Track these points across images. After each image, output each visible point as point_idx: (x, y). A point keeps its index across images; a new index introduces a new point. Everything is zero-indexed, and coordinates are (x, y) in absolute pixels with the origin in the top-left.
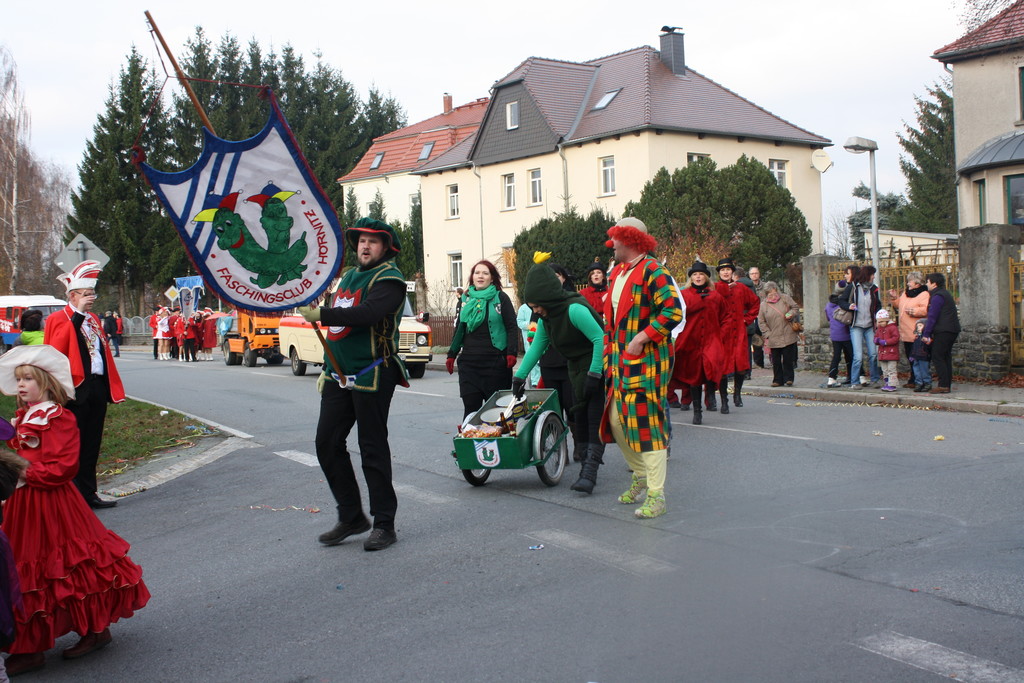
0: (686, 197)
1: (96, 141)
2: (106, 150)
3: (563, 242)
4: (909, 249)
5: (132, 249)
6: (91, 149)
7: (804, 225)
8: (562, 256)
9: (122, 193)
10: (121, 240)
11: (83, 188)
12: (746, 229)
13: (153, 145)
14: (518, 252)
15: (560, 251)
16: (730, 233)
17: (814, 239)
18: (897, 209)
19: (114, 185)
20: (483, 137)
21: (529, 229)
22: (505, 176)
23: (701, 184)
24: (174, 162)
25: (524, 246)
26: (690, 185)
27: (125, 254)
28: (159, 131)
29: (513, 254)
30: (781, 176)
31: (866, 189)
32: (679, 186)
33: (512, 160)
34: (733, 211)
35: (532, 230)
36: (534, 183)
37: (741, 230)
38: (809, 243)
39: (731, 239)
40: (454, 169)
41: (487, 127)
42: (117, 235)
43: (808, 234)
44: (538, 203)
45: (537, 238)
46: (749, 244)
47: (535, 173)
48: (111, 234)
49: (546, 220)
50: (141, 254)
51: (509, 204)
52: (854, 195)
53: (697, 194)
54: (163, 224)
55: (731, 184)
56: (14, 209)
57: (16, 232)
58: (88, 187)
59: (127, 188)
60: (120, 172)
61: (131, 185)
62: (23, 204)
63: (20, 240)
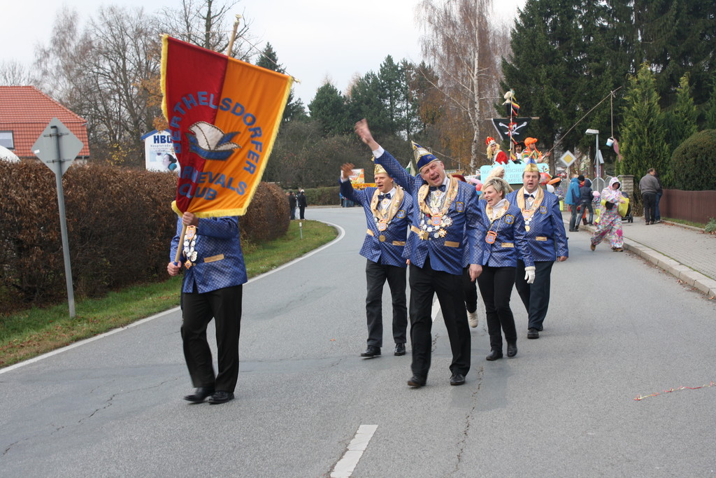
1: (528, 7)
2: (534, 16)
5: (556, 114)
6: (522, 16)
9: (551, 58)
10: (546, 105)
11: (513, 54)
13: (584, 8)
19: (541, 50)
24: (606, 24)
27: (550, 118)
42: (542, 102)
48: (536, 99)
50: (568, 118)
54: (589, 87)
56: (476, 77)
57: (476, 99)
58: (517, 53)
59: (555, 52)
60: (548, 37)
61: (560, 49)
62: (483, 72)
63: (481, 107)
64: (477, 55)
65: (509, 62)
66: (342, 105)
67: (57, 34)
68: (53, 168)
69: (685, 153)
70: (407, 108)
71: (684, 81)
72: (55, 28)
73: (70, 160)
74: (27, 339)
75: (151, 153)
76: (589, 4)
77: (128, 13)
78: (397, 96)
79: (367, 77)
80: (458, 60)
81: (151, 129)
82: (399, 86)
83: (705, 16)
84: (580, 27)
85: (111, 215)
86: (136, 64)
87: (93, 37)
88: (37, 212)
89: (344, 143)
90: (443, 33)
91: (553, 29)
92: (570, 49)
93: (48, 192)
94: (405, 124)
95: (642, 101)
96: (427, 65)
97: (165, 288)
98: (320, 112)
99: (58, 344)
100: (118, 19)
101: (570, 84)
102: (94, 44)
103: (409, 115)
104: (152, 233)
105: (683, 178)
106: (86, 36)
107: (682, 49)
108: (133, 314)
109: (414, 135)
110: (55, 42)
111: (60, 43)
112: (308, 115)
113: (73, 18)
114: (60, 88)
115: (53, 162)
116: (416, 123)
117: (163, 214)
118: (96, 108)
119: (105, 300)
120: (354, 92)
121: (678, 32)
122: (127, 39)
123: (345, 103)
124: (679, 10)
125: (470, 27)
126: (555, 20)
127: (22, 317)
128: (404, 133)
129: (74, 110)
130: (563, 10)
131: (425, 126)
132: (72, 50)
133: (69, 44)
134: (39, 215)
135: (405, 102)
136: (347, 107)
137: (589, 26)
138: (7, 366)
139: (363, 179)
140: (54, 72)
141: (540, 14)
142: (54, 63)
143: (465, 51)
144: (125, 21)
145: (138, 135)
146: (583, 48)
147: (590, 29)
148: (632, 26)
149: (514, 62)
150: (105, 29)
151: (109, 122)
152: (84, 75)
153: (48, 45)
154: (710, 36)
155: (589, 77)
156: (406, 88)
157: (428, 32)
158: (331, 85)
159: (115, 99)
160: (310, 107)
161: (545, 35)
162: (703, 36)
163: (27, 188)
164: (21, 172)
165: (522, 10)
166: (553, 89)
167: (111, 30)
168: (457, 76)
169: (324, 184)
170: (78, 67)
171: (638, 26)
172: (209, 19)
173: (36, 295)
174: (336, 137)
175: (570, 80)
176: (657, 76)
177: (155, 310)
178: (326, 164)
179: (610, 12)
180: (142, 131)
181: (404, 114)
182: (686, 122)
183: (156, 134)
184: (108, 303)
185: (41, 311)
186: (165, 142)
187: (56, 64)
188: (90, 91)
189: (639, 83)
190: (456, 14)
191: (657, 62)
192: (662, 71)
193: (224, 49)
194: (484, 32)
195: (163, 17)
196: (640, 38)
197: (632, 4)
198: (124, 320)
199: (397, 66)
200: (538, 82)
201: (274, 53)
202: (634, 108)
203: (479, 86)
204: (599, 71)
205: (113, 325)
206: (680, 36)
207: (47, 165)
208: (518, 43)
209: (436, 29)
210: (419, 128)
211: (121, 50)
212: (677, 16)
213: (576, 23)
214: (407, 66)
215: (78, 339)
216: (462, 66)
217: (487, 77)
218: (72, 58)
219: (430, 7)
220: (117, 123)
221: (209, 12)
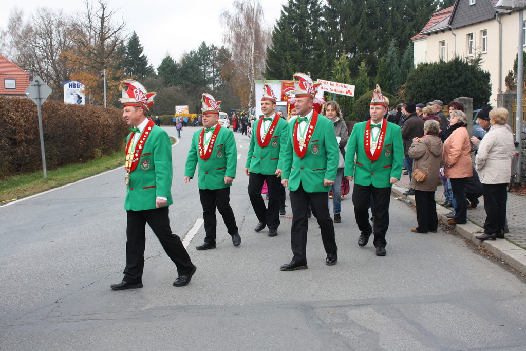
1: (282, 19)
2: (285, 24)
9: (294, 47)
11: (273, 45)
13: (312, 21)
19: (288, 43)
20: (457, 11)
22: (469, 35)
24: (324, 30)
28: (316, 13)
33: (472, 24)
36: (484, 39)
40: (443, 31)
41: (459, 4)
42: (287, 72)
47: (485, 33)
51: (471, 52)
54: (314, 64)
56: (252, 56)
57: (253, 68)
58: (275, 44)
59: (295, 45)
60: (293, 36)
61: (299, 43)
62: (257, 53)
63: (255, 72)
64: (253, 43)
65: (271, 48)
66: (176, 68)
67: (11, 22)
68: (36, 102)
69: (361, 102)
70: (213, 72)
71: (363, 64)
72: (10, 19)
73: (44, 98)
74: (25, 188)
75: (67, 93)
76: (315, 19)
77: (54, 12)
78: (208, 64)
79: (191, 53)
80: (242, 46)
81: (67, 79)
82: (209, 59)
83: (377, 28)
84: (310, 31)
85: (59, 127)
86: (58, 41)
87: (32, 25)
88: (23, 124)
89: (177, 90)
90: (234, 30)
91: (295, 31)
92: (304, 43)
93: (28, 114)
94: (212, 81)
95: (341, 74)
96: (225, 48)
97: (86, 167)
98: (164, 72)
99: (44, 189)
100: (48, 15)
101: (303, 62)
102: (33, 29)
103: (214, 76)
104: (79, 137)
105: (360, 115)
106: (28, 25)
107: (364, 45)
108: (76, 177)
109: (217, 87)
110: (10, 28)
111: (13, 28)
112: (157, 74)
113: (21, 13)
114: (13, 54)
115: (36, 99)
116: (218, 80)
117: (85, 128)
118: (34, 66)
119: (57, 171)
120: (183, 61)
121: (362, 36)
122: (53, 27)
123: (178, 68)
124: (363, 24)
125: (250, 28)
126: (296, 27)
127: (16, 178)
128: (211, 86)
129: (20, 67)
130: (301, 21)
131: (223, 82)
132: (20, 32)
133: (18, 29)
134: (24, 126)
135: (212, 68)
136: (179, 70)
137: (315, 31)
138: (22, 198)
139: (188, 111)
140: (9, 44)
141: (289, 23)
142: (9, 39)
143: (247, 40)
144: (52, 17)
145: (59, 82)
146: (311, 43)
147: (315, 32)
148: (338, 31)
149: (274, 49)
150: (40, 20)
151: (41, 75)
152: (27, 47)
153: (6, 29)
154: (380, 39)
155: (314, 59)
156: (213, 60)
157: (226, 30)
158: (170, 57)
159: (45, 62)
160: (158, 69)
161: (291, 35)
162: (376, 39)
163: (18, 112)
164: (14, 104)
165: (279, 20)
166: (294, 65)
167: (44, 21)
168: (241, 55)
169: (165, 113)
170: (24, 42)
171: (341, 31)
172: (103, 19)
173: (22, 168)
174: (173, 87)
175: (303, 61)
176: (351, 60)
177: (87, 175)
178: (166, 102)
179: (326, 23)
180: (61, 80)
181: (212, 75)
182: (363, 86)
183: (70, 83)
184: (58, 173)
185: (25, 176)
186: (75, 87)
187: (10, 40)
188: (31, 56)
189: (340, 64)
190: (242, 20)
191: (351, 53)
192: (353, 57)
193: (111, 36)
194: (257, 31)
195: (75, 16)
196: (342, 39)
197: (338, 20)
198: (73, 179)
199: (208, 48)
200: (286, 61)
201: (138, 38)
202: (337, 77)
203: (255, 62)
204: (320, 56)
205: (68, 182)
206: (363, 38)
207: (33, 100)
208: (276, 38)
209: (231, 28)
210: (220, 83)
211: (49, 33)
212: (362, 28)
213: (308, 29)
214: (214, 48)
215: (53, 188)
216: (245, 49)
217: (260, 57)
218: (20, 37)
219: (227, 16)
220: (47, 75)
221: (103, 15)
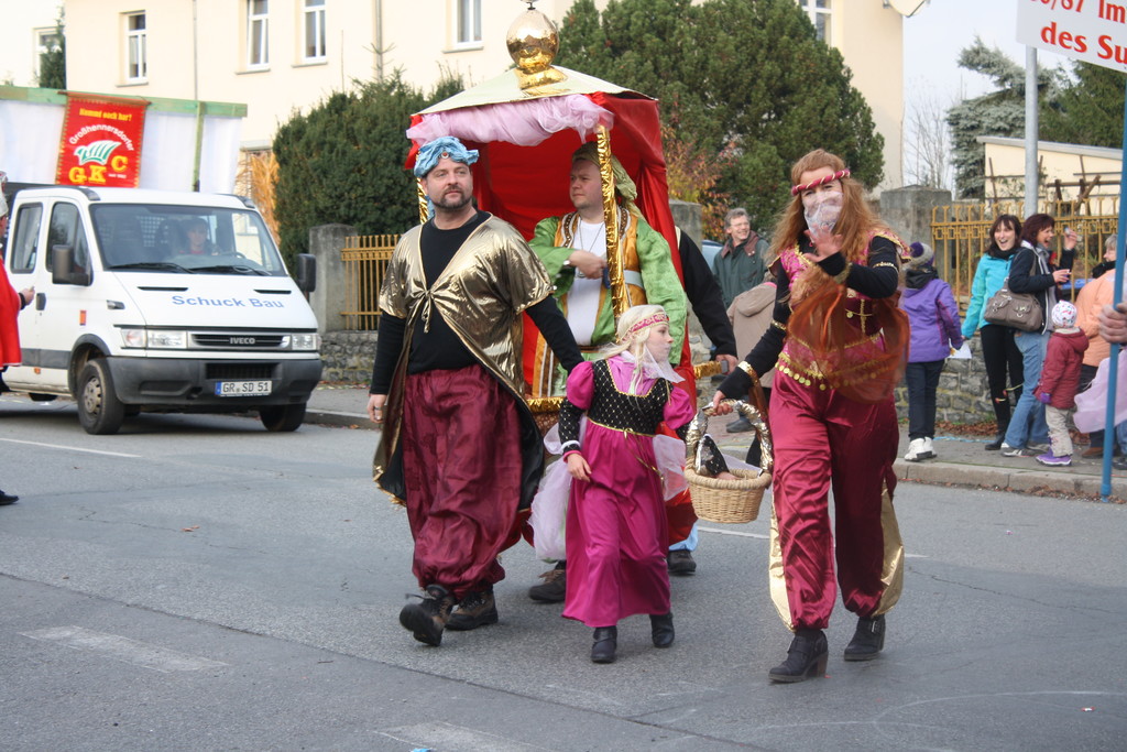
0: (630, 57)
3: (379, 142)
4: (1077, 180)
7: (868, 125)
8: (376, 172)
12: (752, 130)
14: (283, 161)
15: (373, 161)
16: (717, 135)
17: (887, 153)
18: (1049, 97)
21: (306, 113)
23: (662, 32)
25: (298, 148)
26: (640, 35)
29: (271, 165)
30: (823, 18)
31: (987, 52)
32: (615, 35)
34: (726, 90)
35: (314, 117)
36: (310, 16)
37: (740, 130)
38: (879, 161)
39: (721, 148)
43: (876, 144)
44: (318, 58)
45: (325, 133)
46: (756, 161)
49: (343, 97)
51: (256, 59)
52: (962, 64)
53: (654, 52)
55: (722, 34)
